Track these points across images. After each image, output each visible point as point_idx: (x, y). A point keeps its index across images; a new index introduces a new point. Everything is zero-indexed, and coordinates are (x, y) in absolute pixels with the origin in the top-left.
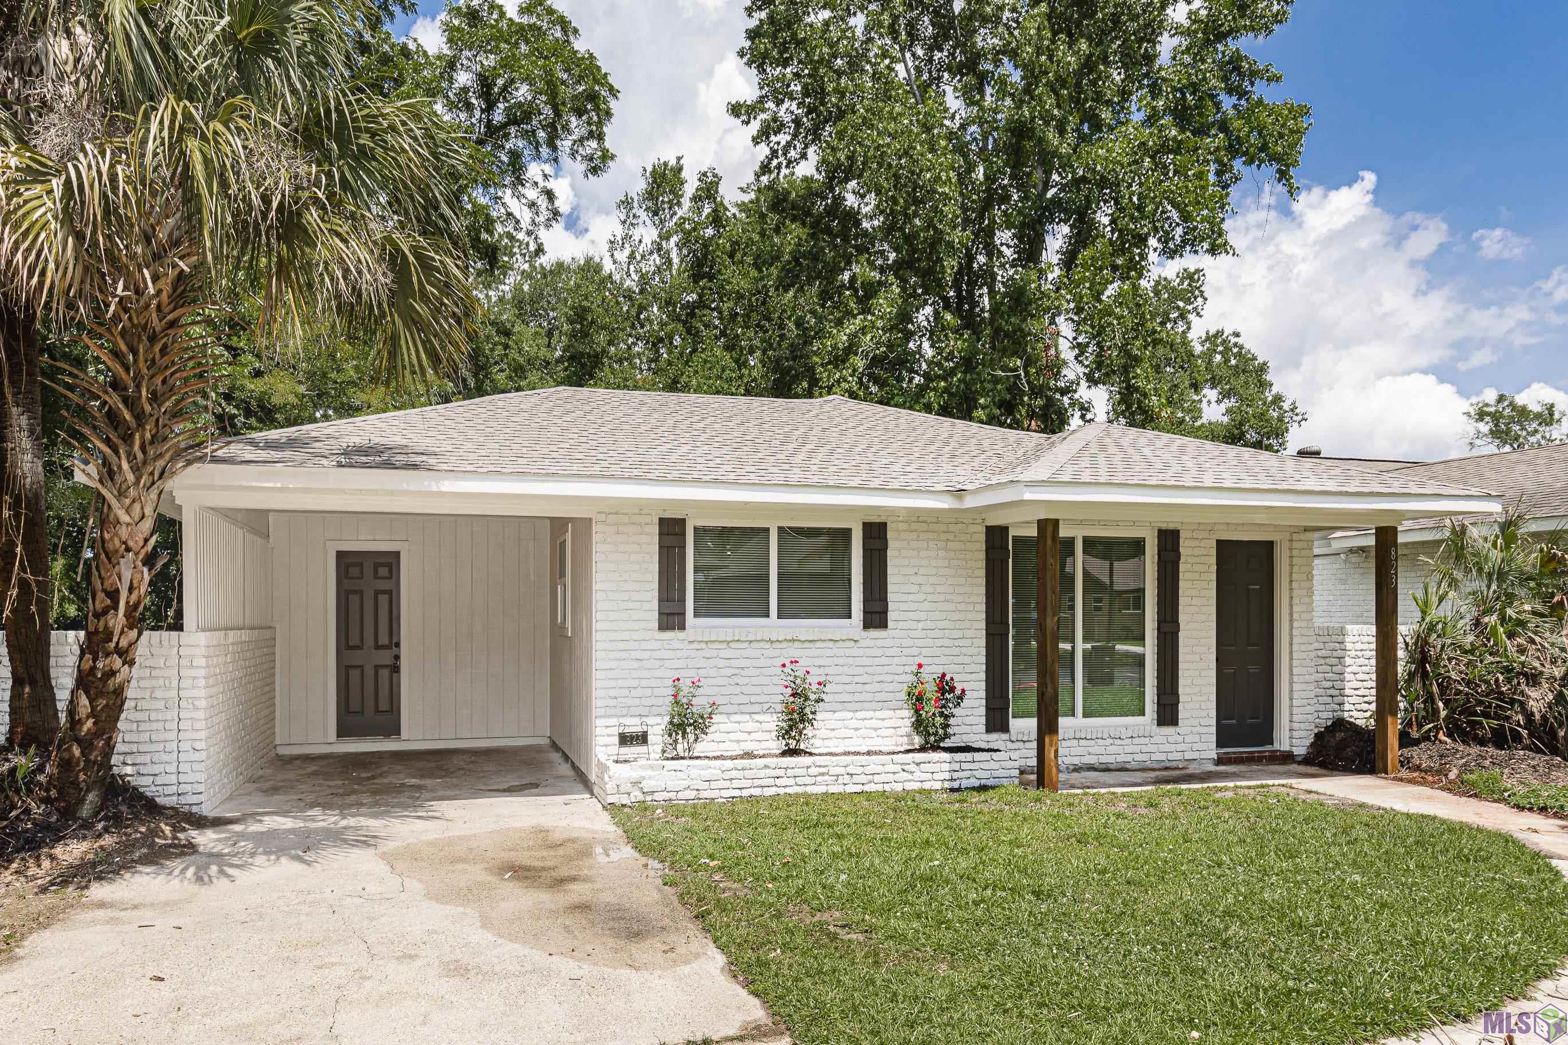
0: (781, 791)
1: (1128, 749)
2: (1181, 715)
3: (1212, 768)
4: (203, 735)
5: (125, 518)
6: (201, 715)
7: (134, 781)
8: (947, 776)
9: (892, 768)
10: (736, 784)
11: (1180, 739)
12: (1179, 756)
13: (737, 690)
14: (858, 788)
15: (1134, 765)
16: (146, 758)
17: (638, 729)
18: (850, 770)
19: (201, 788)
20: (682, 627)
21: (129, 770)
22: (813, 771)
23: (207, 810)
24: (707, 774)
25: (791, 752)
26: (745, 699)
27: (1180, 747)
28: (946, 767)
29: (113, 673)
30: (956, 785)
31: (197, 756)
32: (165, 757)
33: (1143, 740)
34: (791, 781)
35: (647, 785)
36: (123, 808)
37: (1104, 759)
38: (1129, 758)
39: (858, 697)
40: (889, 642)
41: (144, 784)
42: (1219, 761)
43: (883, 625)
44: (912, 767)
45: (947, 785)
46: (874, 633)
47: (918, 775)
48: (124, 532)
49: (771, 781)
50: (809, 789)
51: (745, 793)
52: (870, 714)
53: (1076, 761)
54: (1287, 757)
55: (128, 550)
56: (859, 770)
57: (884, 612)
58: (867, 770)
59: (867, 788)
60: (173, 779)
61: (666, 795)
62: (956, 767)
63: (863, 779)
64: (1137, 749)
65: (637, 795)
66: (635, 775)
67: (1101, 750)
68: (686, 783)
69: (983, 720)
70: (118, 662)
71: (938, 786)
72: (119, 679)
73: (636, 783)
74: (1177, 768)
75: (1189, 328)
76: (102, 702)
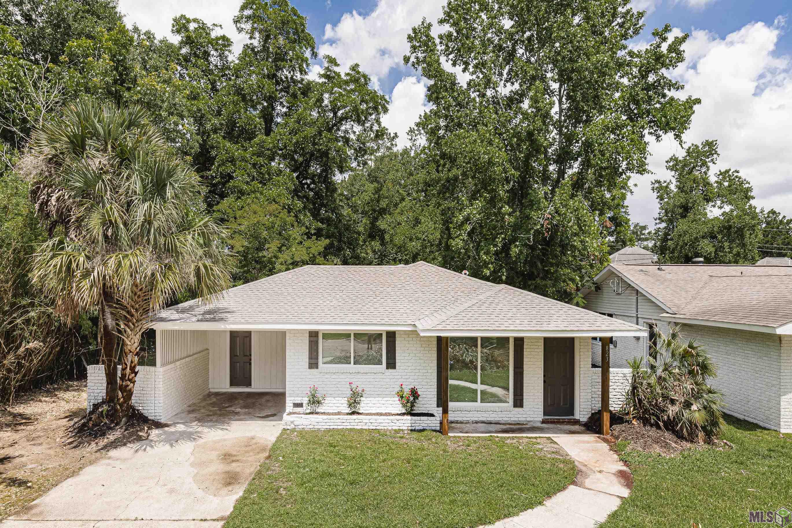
0: (345, 427)
1: (500, 416)
2: (524, 404)
3: (539, 425)
4: (162, 399)
5: (129, 343)
6: (161, 393)
7: (143, 412)
8: (410, 425)
9: (388, 421)
10: (328, 424)
11: (524, 413)
12: (524, 419)
13: (337, 389)
14: (374, 428)
15: (503, 422)
16: (146, 405)
17: (299, 402)
18: (371, 421)
19: (161, 414)
20: (317, 368)
21: (140, 408)
22: (356, 421)
23: (163, 421)
24: (317, 420)
25: (353, 413)
26: (341, 392)
27: (524, 416)
28: (409, 422)
29: (128, 386)
30: (413, 428)
31: (160, 405)
32: (151, 405)
33: (506, 413)
34: (348, 424)
35: (296, 423)
36: (135, 422)
37: (489, 419)
38: (501, 419)
39: (384, 393)
40: (397, 374)
41: (145, 413)
42: (543, 422)
43: (394, 367)
44: (395, 421)
45: (410, 428)
46: (390, 371)
47: (398, 424)
48: (129, 347)
49: (341, 424)
50: (355, 427)
51: (332, 427)
52: (389, 399)
53: (476, 419)
54: (577, 422)
55: (131, 352)
56: (374, 421)
57: (395, 364)
58: (377, 421)
59: (378, 428)
60: (153, 411)
61: (303, 427)
62: (414, 422)
63: (376, 424)
64: (504, 416)
65: (292, 426)
66: (292, 420)
67: (488, 416)
68: (309, 423)
69: (436, 402)
70: (129, 383)
71: (406, 428)
72: (130, 387)
73: (292, 422)
74: (523, 424)
75: (708, 170)
76: (125, 394)
